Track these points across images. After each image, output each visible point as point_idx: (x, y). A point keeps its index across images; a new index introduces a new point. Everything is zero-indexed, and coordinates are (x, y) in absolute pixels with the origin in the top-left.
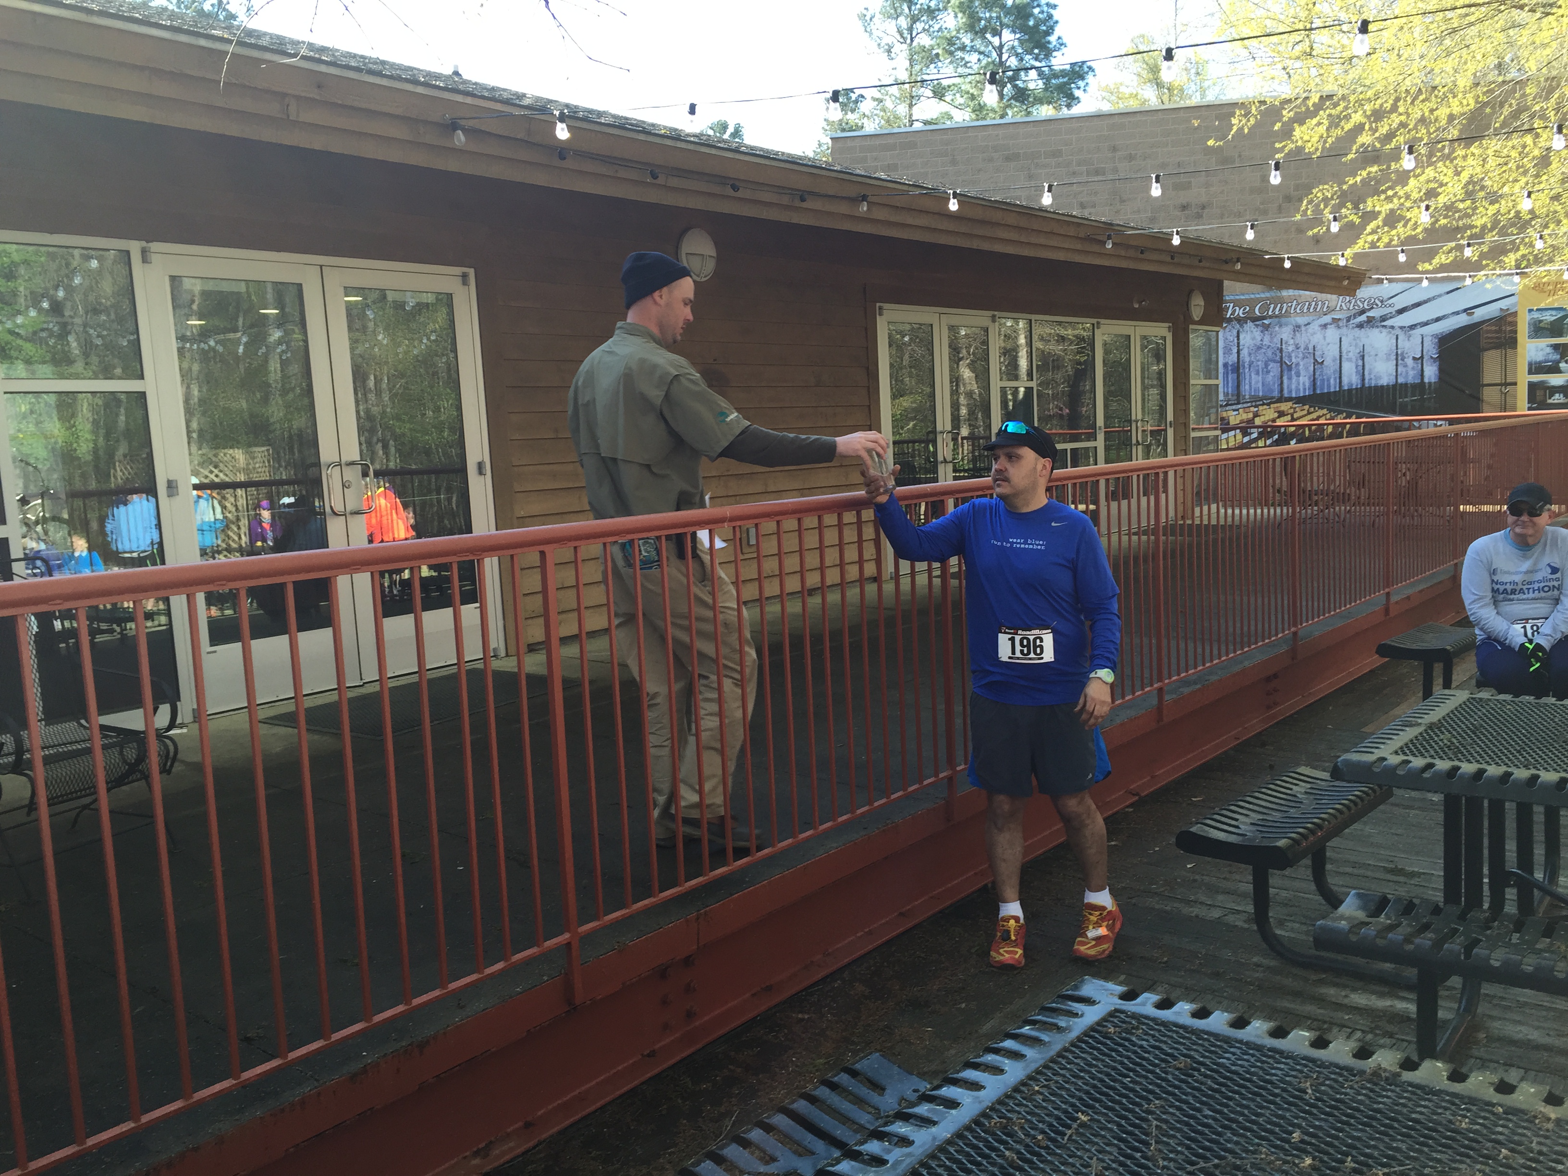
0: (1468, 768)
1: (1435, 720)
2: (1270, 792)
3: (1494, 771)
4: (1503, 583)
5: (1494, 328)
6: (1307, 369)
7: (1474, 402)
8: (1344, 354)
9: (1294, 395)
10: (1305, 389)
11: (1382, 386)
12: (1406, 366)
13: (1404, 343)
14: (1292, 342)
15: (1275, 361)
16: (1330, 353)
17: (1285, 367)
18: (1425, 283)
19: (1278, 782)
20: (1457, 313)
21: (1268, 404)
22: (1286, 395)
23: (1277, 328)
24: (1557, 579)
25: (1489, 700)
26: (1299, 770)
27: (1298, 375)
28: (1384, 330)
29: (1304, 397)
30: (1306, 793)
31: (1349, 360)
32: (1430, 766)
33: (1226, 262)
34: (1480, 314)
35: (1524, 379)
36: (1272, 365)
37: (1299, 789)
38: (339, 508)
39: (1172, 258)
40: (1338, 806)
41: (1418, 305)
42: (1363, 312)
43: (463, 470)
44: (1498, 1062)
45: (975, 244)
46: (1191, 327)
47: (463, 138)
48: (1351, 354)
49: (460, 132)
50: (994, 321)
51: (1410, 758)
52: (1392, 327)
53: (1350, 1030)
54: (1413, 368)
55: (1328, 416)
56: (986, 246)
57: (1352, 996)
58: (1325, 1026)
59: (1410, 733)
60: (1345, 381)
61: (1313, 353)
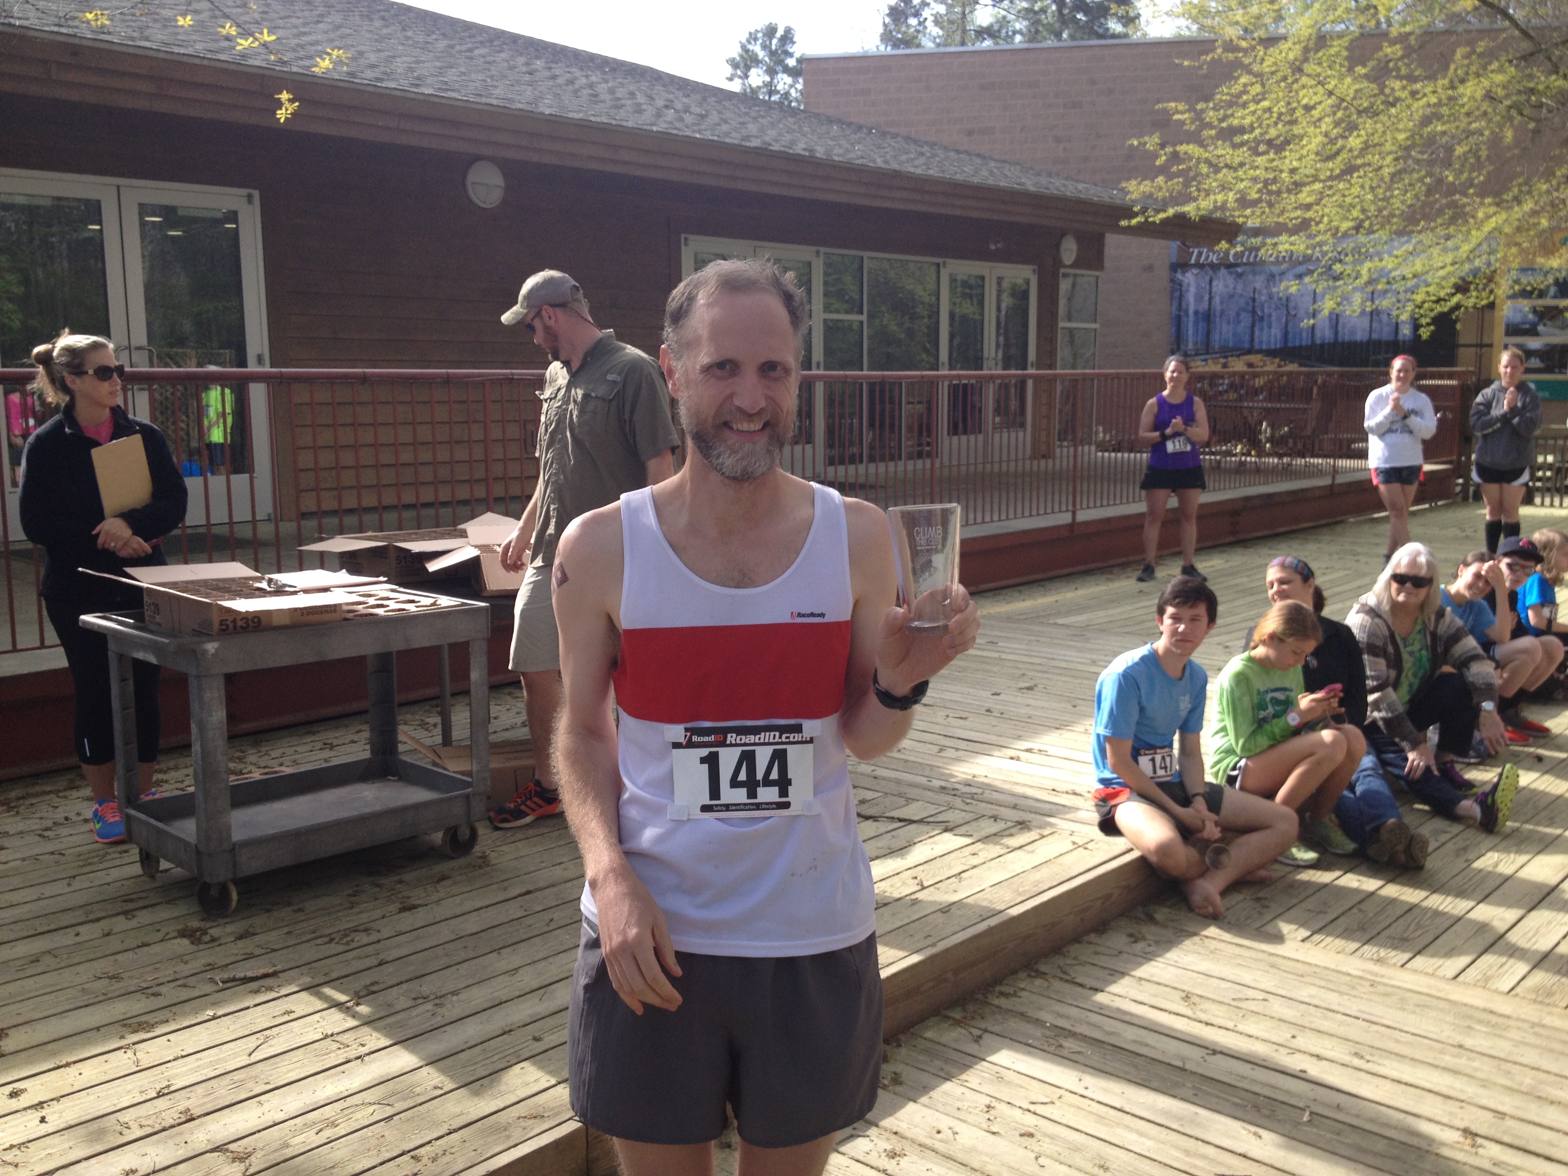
6: (1279, 321)
7: (1448, 356)
9: (1264, 347)
10: (1276, 342)
11: (1355, 342)
12: (1381, 321)
14: (1265, 291)
15: (1245, 310)
17: (1257, 318)
21: (1238, 356)
22: (1257, 347)
23: (1250, 277)
27: (1270, 327)
29: (1275, 349)
36: (1243, 315)
43: (244, 360)
46: (1062, 271)
54: (1388, 325)
60: (1318, 334)
61: (1286, 303)
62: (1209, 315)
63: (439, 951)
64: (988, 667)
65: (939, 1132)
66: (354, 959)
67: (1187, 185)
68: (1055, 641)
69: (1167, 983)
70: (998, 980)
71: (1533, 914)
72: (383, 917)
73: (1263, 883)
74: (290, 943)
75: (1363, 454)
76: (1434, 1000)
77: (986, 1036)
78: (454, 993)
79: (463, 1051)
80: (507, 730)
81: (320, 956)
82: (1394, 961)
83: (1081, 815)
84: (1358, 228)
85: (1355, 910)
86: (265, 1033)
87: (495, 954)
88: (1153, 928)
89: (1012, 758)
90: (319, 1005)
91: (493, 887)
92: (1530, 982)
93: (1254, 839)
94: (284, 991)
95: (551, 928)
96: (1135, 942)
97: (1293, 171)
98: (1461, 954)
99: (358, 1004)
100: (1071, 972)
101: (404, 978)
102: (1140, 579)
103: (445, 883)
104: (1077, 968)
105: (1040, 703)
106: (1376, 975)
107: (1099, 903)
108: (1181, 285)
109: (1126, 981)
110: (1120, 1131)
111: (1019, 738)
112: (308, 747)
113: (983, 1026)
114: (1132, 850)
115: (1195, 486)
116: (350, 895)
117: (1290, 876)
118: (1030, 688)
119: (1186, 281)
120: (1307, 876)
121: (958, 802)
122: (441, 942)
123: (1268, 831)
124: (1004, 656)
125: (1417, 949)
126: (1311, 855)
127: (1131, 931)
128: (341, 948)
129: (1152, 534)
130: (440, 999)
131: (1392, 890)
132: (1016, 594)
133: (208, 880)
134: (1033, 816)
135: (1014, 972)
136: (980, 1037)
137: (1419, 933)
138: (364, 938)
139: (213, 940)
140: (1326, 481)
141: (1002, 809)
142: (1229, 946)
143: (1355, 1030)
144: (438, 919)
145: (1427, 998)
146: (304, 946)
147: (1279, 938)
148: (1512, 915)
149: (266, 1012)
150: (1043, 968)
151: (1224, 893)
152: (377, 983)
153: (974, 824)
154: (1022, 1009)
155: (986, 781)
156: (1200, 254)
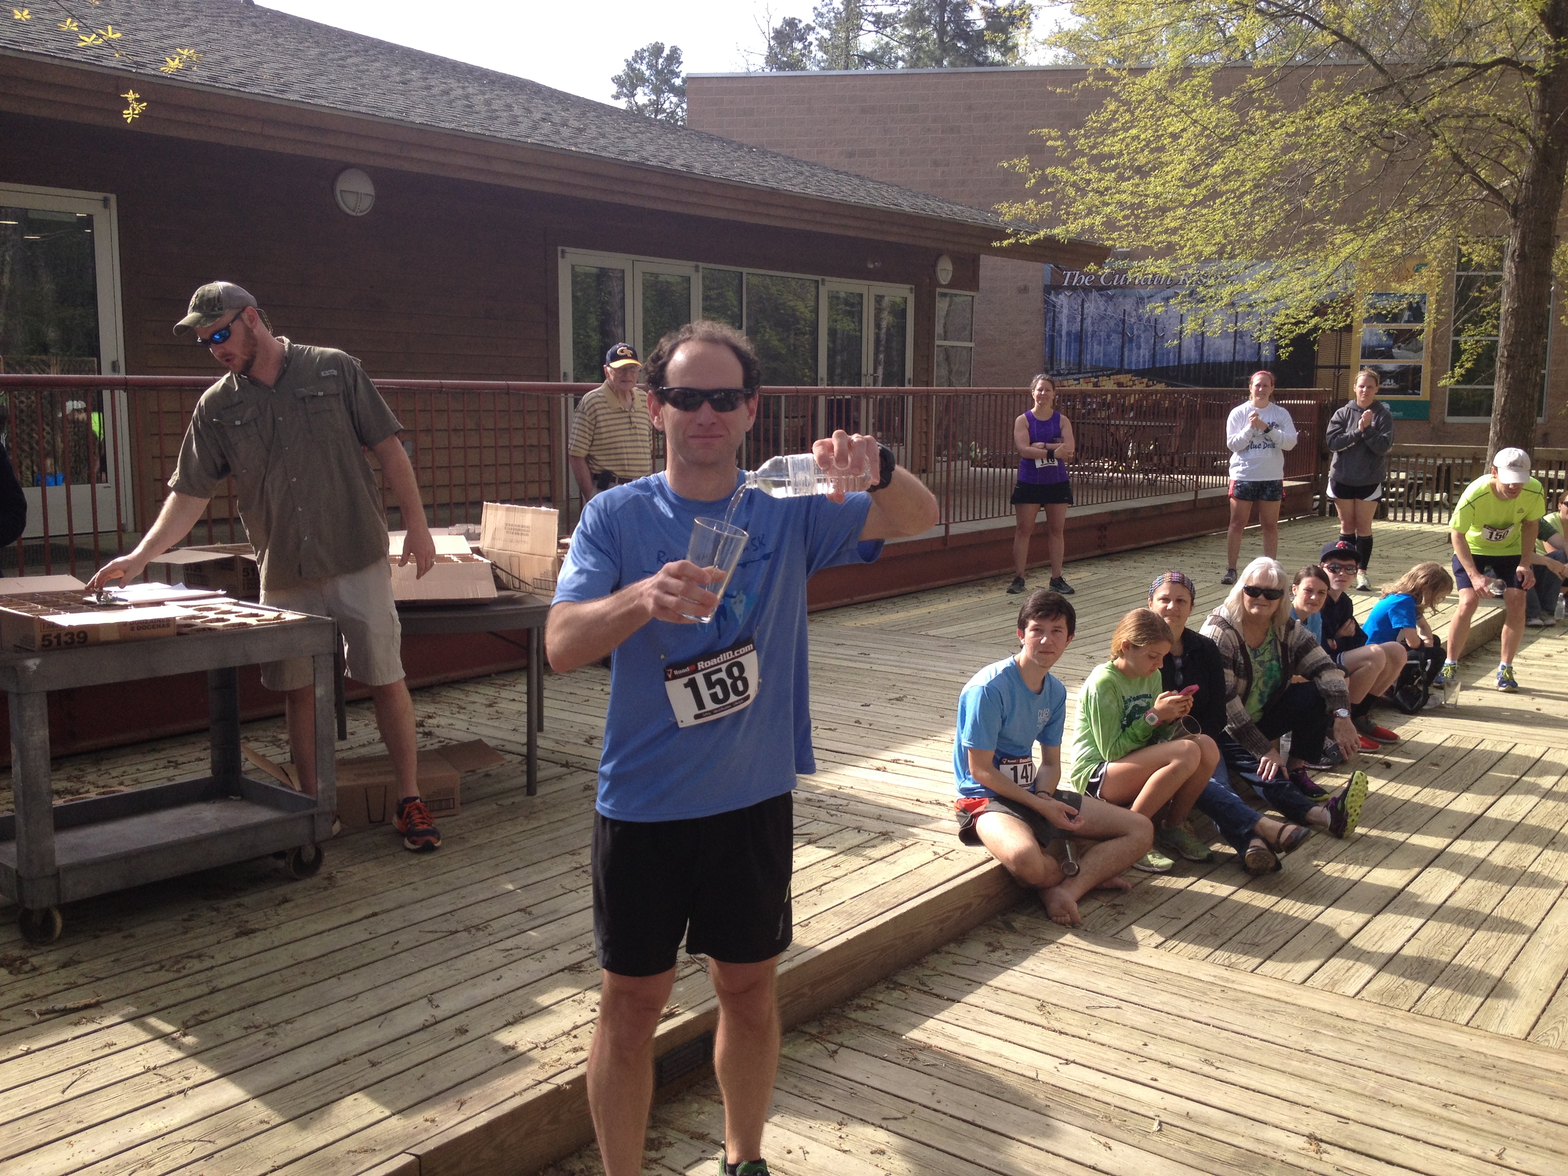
6: (1147, 342)
9: (1134, 368)
10: (1144, 362)
11: (1220, 363)
12: (1244, 344)
14: (1134, 314)
15: (1115, 332)
16: (1171, 328)
17: (1127, 339)
21: (1109, 376)
22: (1126, 367)
23: (1121, 299)
27: (1139, 348)
29: (1144, 369)
35: (1356, 362)
36: (1114, 336)
46: (938, 290)
50: (697, 271)
54: (1251, 347)
60: (1184, 355)
61: (1154, 326)
62: (1081, 338)
63: (276, 977)
64: (858, 678)
65: (789, 1152)
66: (184, 987)
67: (1056, 207)
68: (926, 652)
69: (1023, 992)
70: (855, 994)
71: (1379, 917)
72: (219, 942)
73: (1119, 890)
74: (116, 971)
75: (1224, 472)
76: (1283, 1005)
77: (842, 1051)
78: (287, 1022)
79: (295, 1082)
80: (364, 746)
81: (146, 984)
82: (1245, 966)
83: (944, 825)
84: (1221, 253)
85: (1208, 916)
86: (82, 1067)
87: (334, 980)
88: (1011, 937)
89: (878, 769)
90: (143, 1036)
91: (339, 909)
92: (1373, 986)
93: (1111, 847)
94: (107, 1022)
95: (396, 951)
96: (993, 951)
97: (1157, 196)
98: (1309, 958)
99: (185, 1035)
100: (929, 983)
101: (237, 1006)
102: (1011, 591)
103: (288, 905)
104: (935, 978)
105: (908, 714)
106: (1227, 980)
107: (958, 913)
108: (1054, 306)
109: (983, 990)
110: (971, 1145)
111: (886, 748)
112: (151, 765)
113: (839, 1041)
114: (992, 859)
115: (1062, 501)
116: (184, 920)
117: (1145, 882)
118: (899, 699)
119: (1060, 303)
120: (1162, 882)
121: (822, 814)
122: (279, 967)
123: (1124, 838)
124: (875, 667)
125: (1267, 954)
126: (1166, 862)
127: (989, 940)
128: (171, 976)
129: (1022, 547)
130: (272, 1028)
131: (1244, 896)
132: (890, 606)
133: (29, 906)
134: (897, 826)
135: (873, 984)
136: (836, 1052)
137: (1268, 938)
138: (196, 965)
139: (34, 969)
140: (1189, 497)
141: (867, 820)
142: (1086, 953)
143: (1205, 1037)
144: (276, 944)
145: (1277, 1003)
146: (131, 975)
147: (1132, 945)
148: (1359, 919)
149: (84, 1045)
150: (902, 980)
151: (1080, 901)
152: (206, 1012)
153: (838, 835)
154: (877, 1022)
155: (852, 792)
156: (1072, 277)
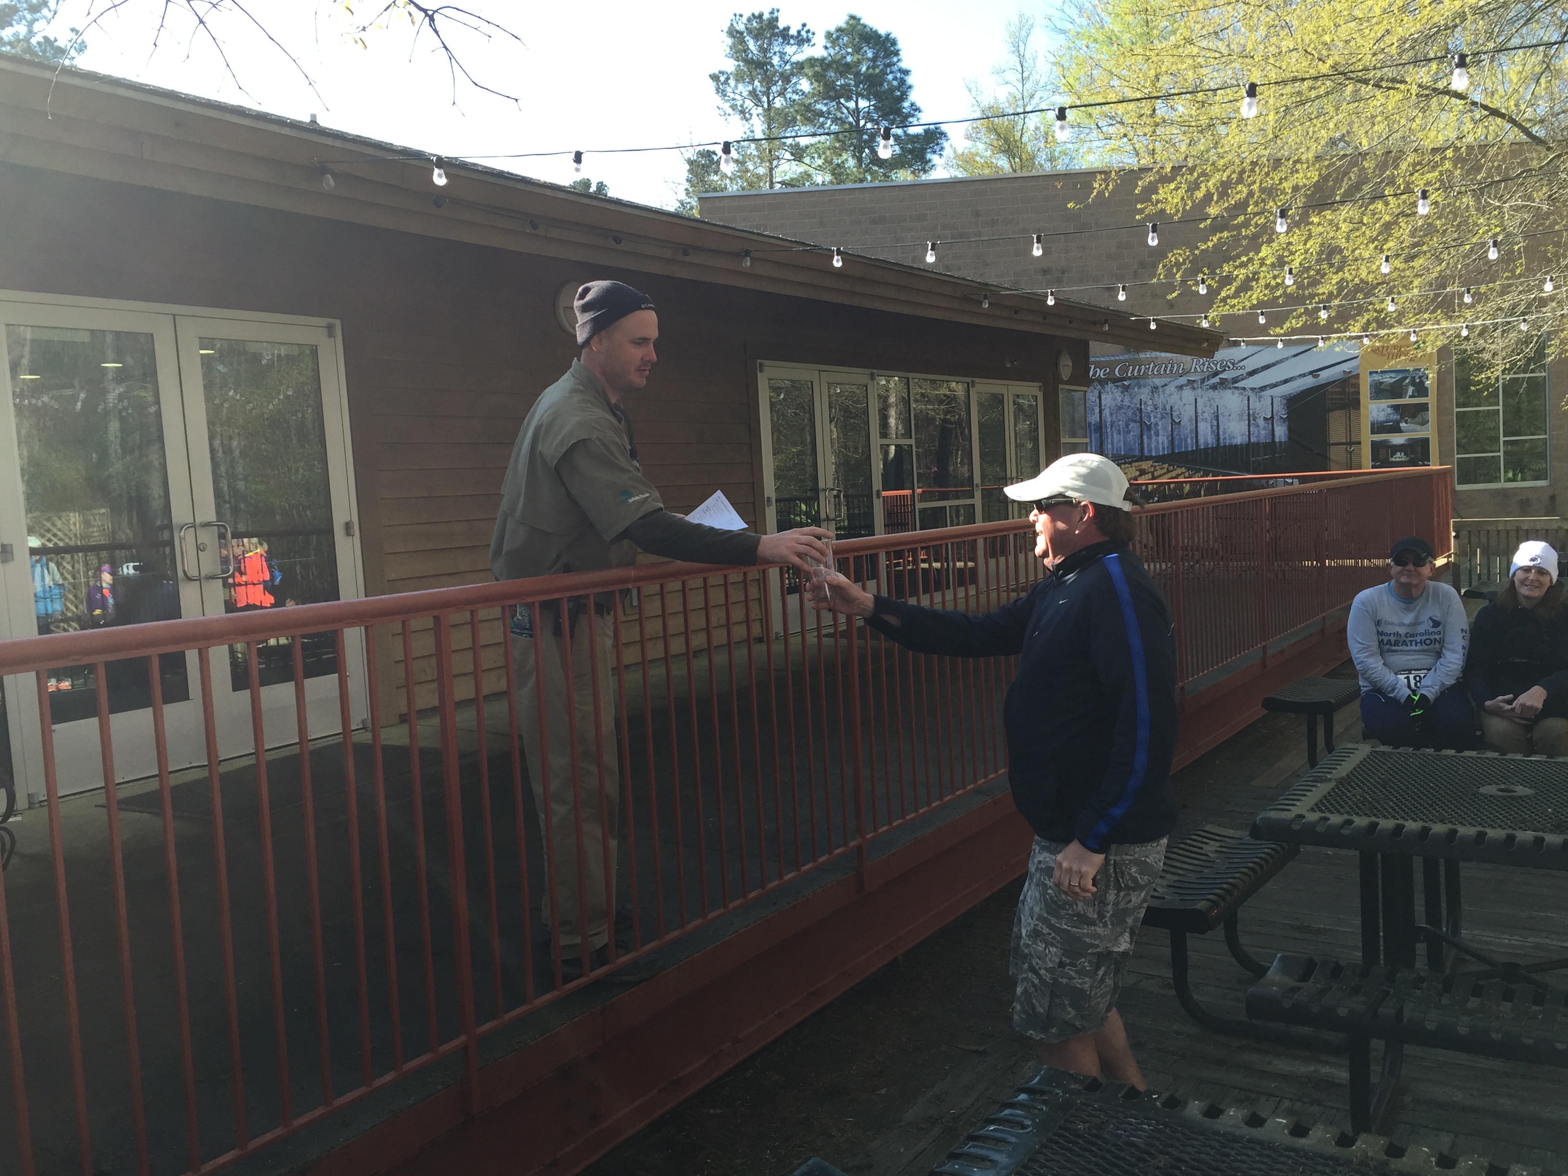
0: (1386, 824)
1: (1344, 774)
2: (1181, 852)
3: (1412, 826)
4: (1387, 634)
5: (1338, 390)
6: (1165, 428)
7: (1323, 462)
8: (1199, 414)
9: (1154, 454)
10: (1164, 448)
11: (1236, 446)
12: (1258, 426)
13: (1255, 404)
14: (1150, 402)
15: (1135, 421)
16: (1187, 413)
17: (1145, 428)
18: (1280, 345)
19: (1189, 841)
20: (1304, 375)
21: (1130, 463)
22: (1146, 454)
23: (1136, 389)
24: (1439, 633)
25: (1392, 753)
26: (1206, 828)
27: (1157, 435)
28: (1236, 392)
29: (1164, 455)
30: (1216, 851)
31: (1205, 420)
32: (1349, 822)
33: (1095, 323)
34: (1325, 376)
35: (1367, 438)
36: (1132, 425)
37: (1210, 848)
38: (193, 572)
39: (1045, 318)
40: (1251, 865)
41: (1267, 367)
42: (1216, 374)
43: (329, 531)
44: (1427, 1127)
45: (856, 302)
46: (1061, 386)
47: (332, 182)
48: (1206, 415)
49: (329, 176)
50: (873, 379)
51: (1328, 815)
52: (1244, 389)
53: (1278, 1099)
54: (1264, 428)
55: (1187, 475)
56: (867, 304)
57: (1275, 1063)
58: (1253, 1096)
59: (1323, 789)
60: (1201, 441)
61: (1169, 414)
62: (1101, 428)
